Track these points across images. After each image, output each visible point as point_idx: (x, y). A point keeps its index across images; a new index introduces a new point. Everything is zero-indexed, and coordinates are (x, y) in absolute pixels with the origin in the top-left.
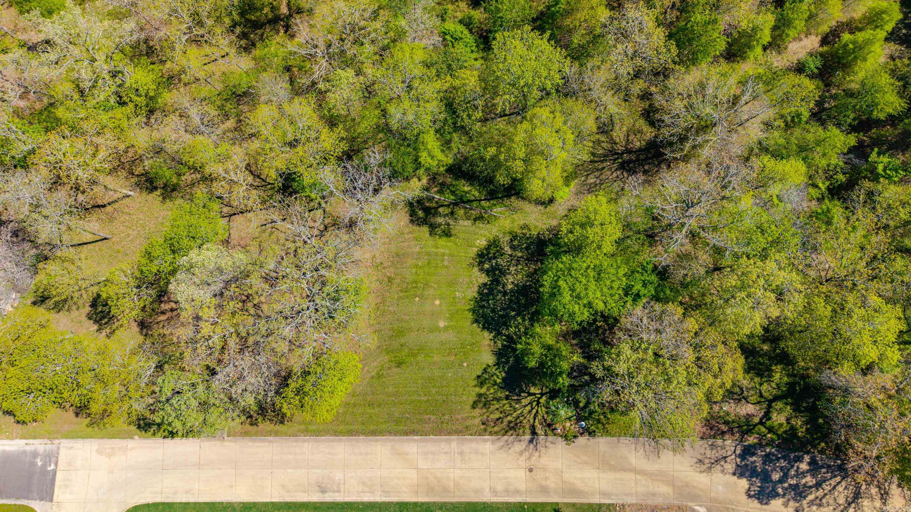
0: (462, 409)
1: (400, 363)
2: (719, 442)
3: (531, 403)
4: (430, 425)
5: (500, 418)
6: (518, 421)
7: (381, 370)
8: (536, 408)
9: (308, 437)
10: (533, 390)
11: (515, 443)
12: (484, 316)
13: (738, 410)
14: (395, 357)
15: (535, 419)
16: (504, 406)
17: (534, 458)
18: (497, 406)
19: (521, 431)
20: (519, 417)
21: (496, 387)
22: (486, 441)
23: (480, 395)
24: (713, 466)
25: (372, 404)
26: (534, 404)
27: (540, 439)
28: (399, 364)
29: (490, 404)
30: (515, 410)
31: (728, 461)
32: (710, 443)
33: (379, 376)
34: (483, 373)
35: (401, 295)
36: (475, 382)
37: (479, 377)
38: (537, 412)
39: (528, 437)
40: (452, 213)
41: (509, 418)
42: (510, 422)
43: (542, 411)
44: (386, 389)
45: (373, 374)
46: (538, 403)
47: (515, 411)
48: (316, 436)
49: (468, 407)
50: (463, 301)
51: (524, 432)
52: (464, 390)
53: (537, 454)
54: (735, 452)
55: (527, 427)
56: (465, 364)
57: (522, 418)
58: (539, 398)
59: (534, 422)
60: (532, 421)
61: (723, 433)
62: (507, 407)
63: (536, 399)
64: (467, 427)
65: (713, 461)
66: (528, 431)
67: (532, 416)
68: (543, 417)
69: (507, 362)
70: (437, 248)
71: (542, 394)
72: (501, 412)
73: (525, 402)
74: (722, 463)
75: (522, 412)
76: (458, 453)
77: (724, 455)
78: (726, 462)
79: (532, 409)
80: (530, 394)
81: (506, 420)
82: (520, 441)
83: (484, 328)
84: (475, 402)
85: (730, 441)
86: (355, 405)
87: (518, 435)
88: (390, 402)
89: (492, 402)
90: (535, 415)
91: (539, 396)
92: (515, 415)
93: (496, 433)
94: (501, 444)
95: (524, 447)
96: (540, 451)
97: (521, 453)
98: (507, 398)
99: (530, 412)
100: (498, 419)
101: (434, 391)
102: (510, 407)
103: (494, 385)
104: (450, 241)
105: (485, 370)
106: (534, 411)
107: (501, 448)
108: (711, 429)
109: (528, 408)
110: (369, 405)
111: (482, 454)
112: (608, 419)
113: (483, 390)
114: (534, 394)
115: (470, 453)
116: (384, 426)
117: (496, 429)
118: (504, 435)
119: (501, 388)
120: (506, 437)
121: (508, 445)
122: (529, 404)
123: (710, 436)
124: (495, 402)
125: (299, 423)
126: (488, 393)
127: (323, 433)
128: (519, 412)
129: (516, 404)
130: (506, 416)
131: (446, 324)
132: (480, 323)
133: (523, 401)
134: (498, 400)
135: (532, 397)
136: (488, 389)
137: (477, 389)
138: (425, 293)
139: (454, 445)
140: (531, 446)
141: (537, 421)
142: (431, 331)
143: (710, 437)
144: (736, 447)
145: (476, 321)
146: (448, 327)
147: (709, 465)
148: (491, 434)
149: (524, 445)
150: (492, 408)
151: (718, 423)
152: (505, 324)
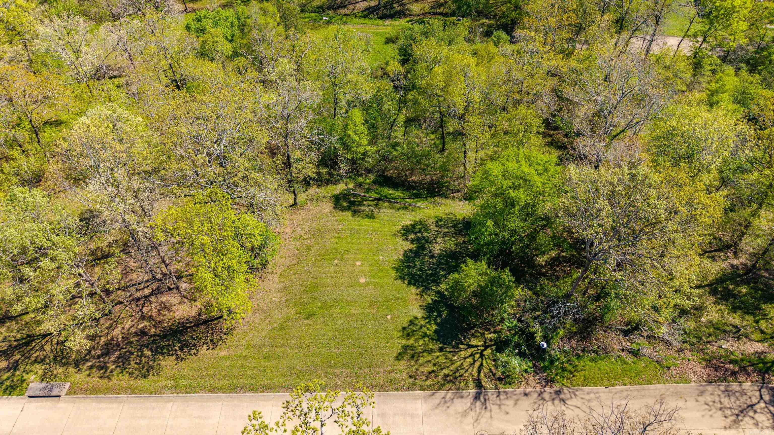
0: (385, 361)
1: (311, 315)
2: (735, 386)
3: (472, 355)
4: (342, 379)
5: (433, 371)
6: (457, 374)
7: (285, 322)
8: (480, 360)
9: (175, 395)
10: (474, 342)
11: (455, 400)
12: (410, 274)
13: (742, 348)
14: (305, 309)
15: (479, 372)
16: (438, 357)
17: (483, 421)
18: (430, 358)
19: (463, 384)
20: (458, 370)
21: (427, 339)
22: (416, 398)
23: (405, 348)
24: (740, 418)
25: (269, 357)
26: (477, 356)
27: (489, 394)
28: (309, 316)
29: (419, 356)
30: (452, 362)
31: (759, 410)
32: (722, 388)
33: (282, 328)
34: (409, 325)
35: (318, 258)
36: (401, 334)
37: (404, 328)
38: (482, 364)
39: (472, 391)
40: (377, 205)
41: (446, 371)
42: (446, 376)
43: (488, 364)
44: (289, 342)
45: (275, 325)
46: (482, 356)
47: (452, 364)
48: (187, 393)
49: (391, 360)
50: (387, 263)
51: (466, 385)
52: (387, 343)
53: (488, 414)
54: (761, 398)
55: (470, 379)
56: (389, 317)
57: (462, 372)
58: (482, 351)
59: (479, 375)
60: (475, 374)
61: (734, 373)
62: (442, 359)
63: (479, 351)
64: (390, 381)
65: (737, 412)
66: (471, 384)
67: (476, 369)
68: (490, 370)
69: (440, 315)
70: (360, 225)
71: (486, 347)
72: (435, 365)
73: (463, 354)
74: (751, 414)
75: (462, 364)
76: (378, 415)
77: (749, 403)
78: (755, 412)
79: (475, 361)
80: (470, 346)
81: (441, 374)
82: (462, 397)
83: (409, 283)
84: (400, 354)
85: (749, 384)
86: (245, 358)
87: (458, 389)
88: (291, 355)
89: (421, 355)
90: (479, 367)
91: (482, 348)
92: (452, 368)
93: (429, 387)
94: (437, 401)
95: (469, 404)
96: (491, 411)
97: (465, 414)
98: (441, 350)
99: (472, 364)
100: (430, 373)
101: (348, 343)
102: (446, 359)
103: (424, 337)
104: (375, 222)
105: (411, 323)
106: (477, 364)
107: (436, 408)
108: (716, 370)
109: (470, 360)
110: (265, 358)
111: (412, 416)
112: (576, 366)
113: (411, 342)
114: (476, 346)
115: (395, 414)
116: (280, 380)
117: (428, 383)
118: (440, 389)
119: (433, 339)
120: (442, 393)
121: (446, 402)
122: (470, 356)
123: (720, 378)
124: (425, 354)
125: (169, 378)
126: (416, 345)
127: (197, 389)
128: (459, 364)
129: (454, 356)
130: (442, 369)
131: (368, 280)
132: (405, 279)
133: (462, 353)
134: (430, 352)
135: (473, 349)
136: (416, 341)
137: (404, 342)
138: (345, 257)
140: (478, 404)
141: (482, 374)
142: (350, 286)
143: (720, 380)
144: (760, 391)
145: (402, 278)
146: (371, 283)
147: (733, 418)
148: (422, 388)
149: (468, 401)
150: (422, 360)
151: (722, 362)
152: (434, 281)
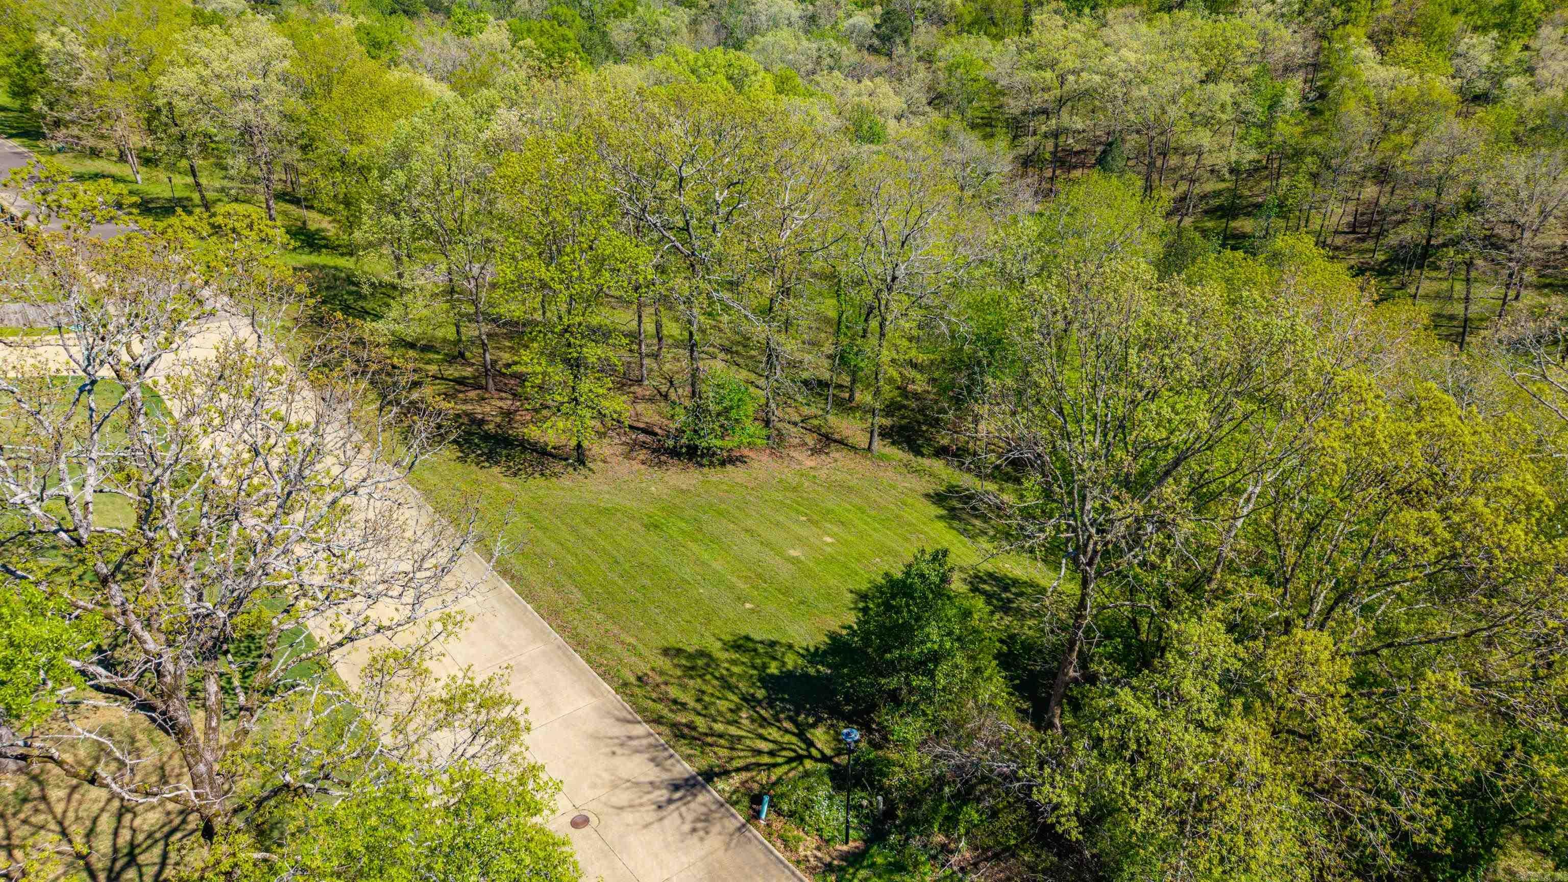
3: (780, 745)
5: (683, 704)
6: (710, 738)
7: (618, 510)
8: (780, 761)
10: (818, 737)
14: (663, 518)
15: (747, 768)
16: (721, 699)
17: (628, 815)
18: (709, 689)
19: (687, 752)
20: (721, 736)
22: (593, 692)
23: (704, 653)
26: (786, 753)
27: (699, 801)
29: (701, 676)
30: (732, 723)
34: (762, 642)
35: (787, 501)
36: (728, 636)
37: (746, 638)
38: (772, 766)
39: (685, 769)
41: (700, 720)
42: (691, 724)
43: (784, 775)
46: (796, 760)
47: (728, 724)
49: (657, 643)
55: (712, 760)
56: (749, 605)
57: (723, 742)
58: (809, 757)
59: (738, 770)
60: (737, 764)
62: (724, 706)
63: (802, 752)
64: (602, 647)
66: (703, 763)
67: (751, 760)
68: (770, 784)
70: (925, 524)
71: (826, 759)
72: (700, 701)
73: (772, 733)
75: (740, 738)
79: (769, 754)
80: (802, 736)
81: (687, 716)
84: (679, 652)
87: (671, 748)
89: (708, 677)
90: (759, 765)
91: (816, 754)
92: (719, 727)
94: (614, 733)
95: (648, 779)
96: (663, 814)
98: (749, 698)
99: (758, 752)
100: (675, 701)
102: (732, 712)
105: (773, 643)
106: (767, 760)
107: (598, 736)
109: (763, 746)
111: (551, 704)
113: (723, 655)
114: (810, 744)
115: (536, 683)
117: (649, 706)
119: (761, 680)
121: (622, 745)
122: (775, 743)
124: (714, 682)
126: (725, 664)
128: (735, 732)
129: (750, 720)
130: (699, 714)
131: (802, 558)
133: (771, 729)
134: (727, 686)
135: (797, 742)
136: (734, 662)
137: (715, 645)
138: (825, 524)
139: (536, 648)
140: (664, 792)
141: (745, 775)
142: (765, 544)
146: (801, 562)
149: (651, 776)
150: (696, 683)
